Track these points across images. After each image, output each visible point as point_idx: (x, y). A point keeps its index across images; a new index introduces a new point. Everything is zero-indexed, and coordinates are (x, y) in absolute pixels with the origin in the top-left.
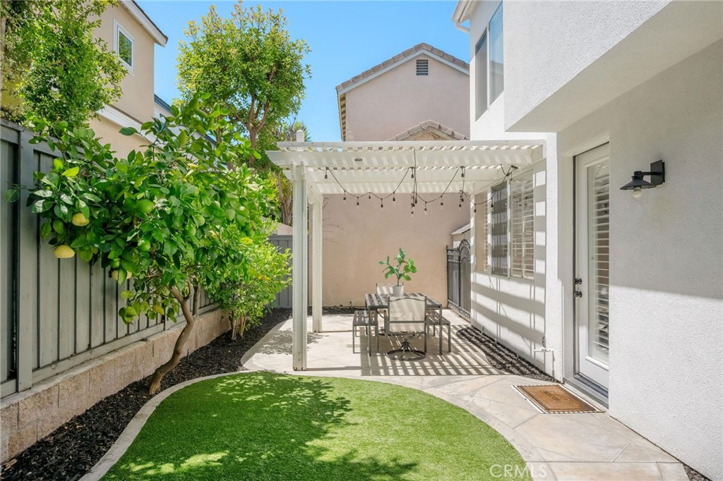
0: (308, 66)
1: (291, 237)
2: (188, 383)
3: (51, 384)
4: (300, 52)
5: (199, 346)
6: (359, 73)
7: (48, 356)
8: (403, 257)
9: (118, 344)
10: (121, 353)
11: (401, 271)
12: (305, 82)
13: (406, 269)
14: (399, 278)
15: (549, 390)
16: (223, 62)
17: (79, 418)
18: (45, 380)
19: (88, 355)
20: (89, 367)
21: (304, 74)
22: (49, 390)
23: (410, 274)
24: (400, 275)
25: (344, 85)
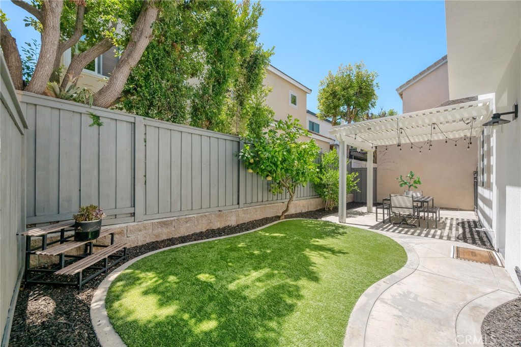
0: (377, 84)
1: (367, 168)
2: (295, 219)
3: (248, 208)
4: (373, 77)
5: (309, 210)
6: (411, 78)
7: (249, 201)
8: (412, 176)
9: (272, 202)
10: (272, 205)
11: (412, 183)
12: (376, 92)
13: (415, 182)
14: (409, 187)
15: (482, 253)
16: (334, 94)
17: (256, 221)
18: (247, 207)
19: (261, 203)
20: (260, 206)
21: (375, 88)
22: (247, 210)
23: (417, 185)
24: (411, 186)
25: (401, 87)
